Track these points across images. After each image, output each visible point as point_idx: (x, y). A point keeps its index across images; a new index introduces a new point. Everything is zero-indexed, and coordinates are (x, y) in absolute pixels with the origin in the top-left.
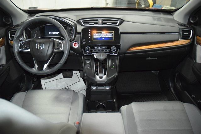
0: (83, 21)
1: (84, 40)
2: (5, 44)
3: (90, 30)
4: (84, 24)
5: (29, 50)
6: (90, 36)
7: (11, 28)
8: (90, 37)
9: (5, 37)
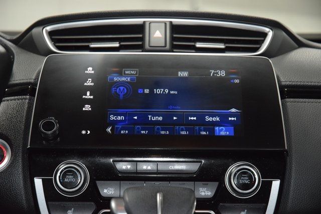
0: (51, 34)
8: (87, 108)
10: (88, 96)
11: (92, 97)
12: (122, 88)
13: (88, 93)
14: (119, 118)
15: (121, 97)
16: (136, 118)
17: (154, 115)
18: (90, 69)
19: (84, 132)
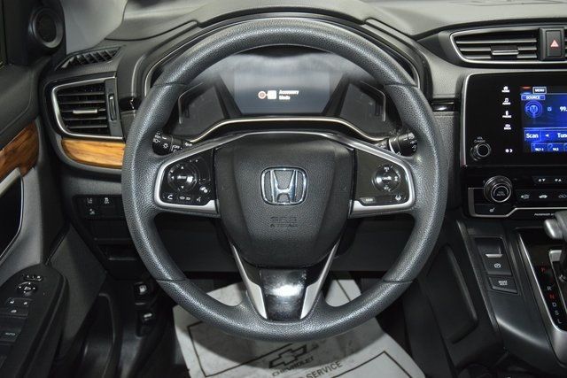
0: (456, 39)
1: (480, 140)
2: (40, 159)
3: (506, 90)
4: (464, 53)
5: (211, 205)
6: (507, 121)
7: (61, 70)
8: (508, 127)
9: (37, 122)
10: (507, 115)
11: (510, 117)
12: (534, 106)
13: (507, 112)
14: (535, 136)
15: (534, 116)
16: (547, 135)
17: (562, 133)
18: (506, 88)
19: (507, 151)
